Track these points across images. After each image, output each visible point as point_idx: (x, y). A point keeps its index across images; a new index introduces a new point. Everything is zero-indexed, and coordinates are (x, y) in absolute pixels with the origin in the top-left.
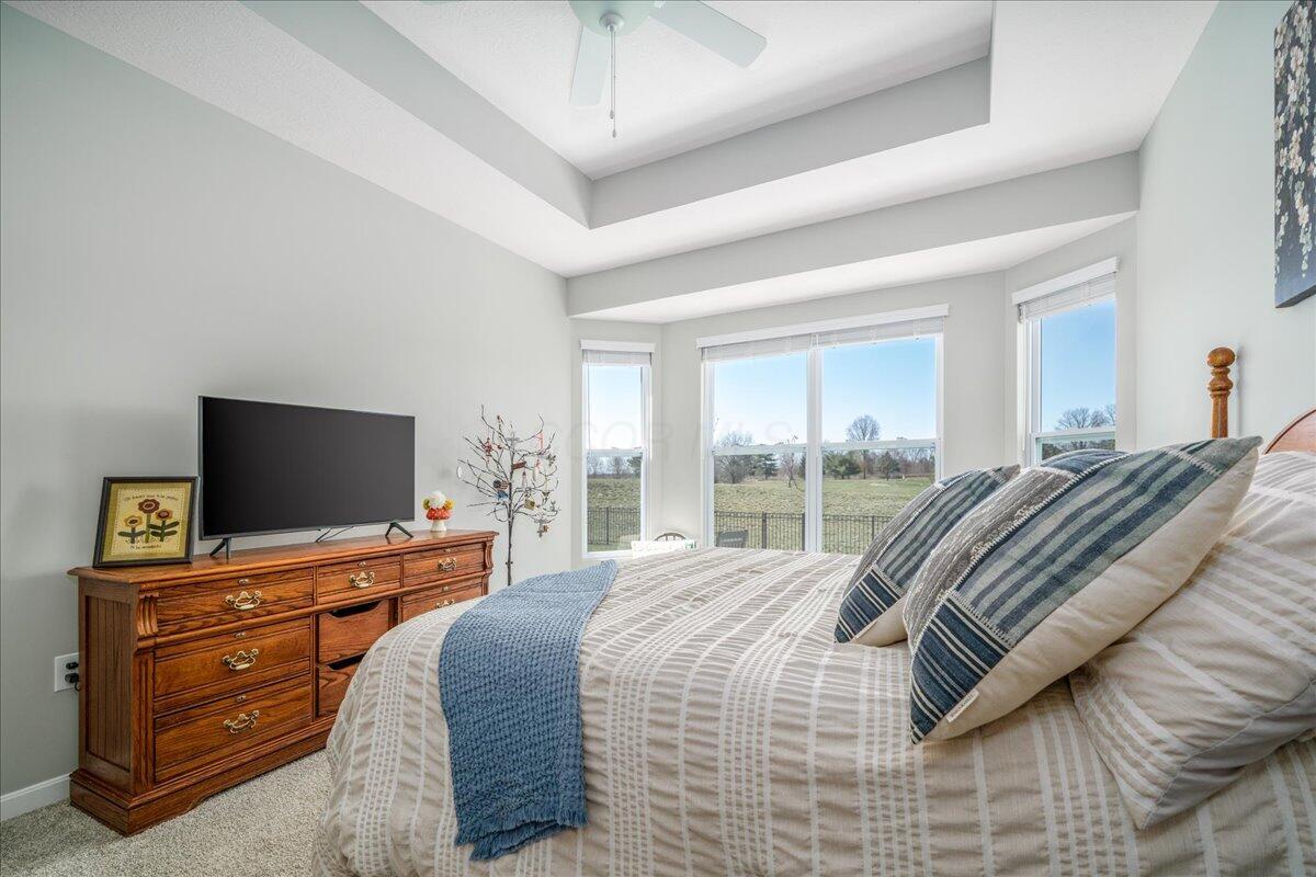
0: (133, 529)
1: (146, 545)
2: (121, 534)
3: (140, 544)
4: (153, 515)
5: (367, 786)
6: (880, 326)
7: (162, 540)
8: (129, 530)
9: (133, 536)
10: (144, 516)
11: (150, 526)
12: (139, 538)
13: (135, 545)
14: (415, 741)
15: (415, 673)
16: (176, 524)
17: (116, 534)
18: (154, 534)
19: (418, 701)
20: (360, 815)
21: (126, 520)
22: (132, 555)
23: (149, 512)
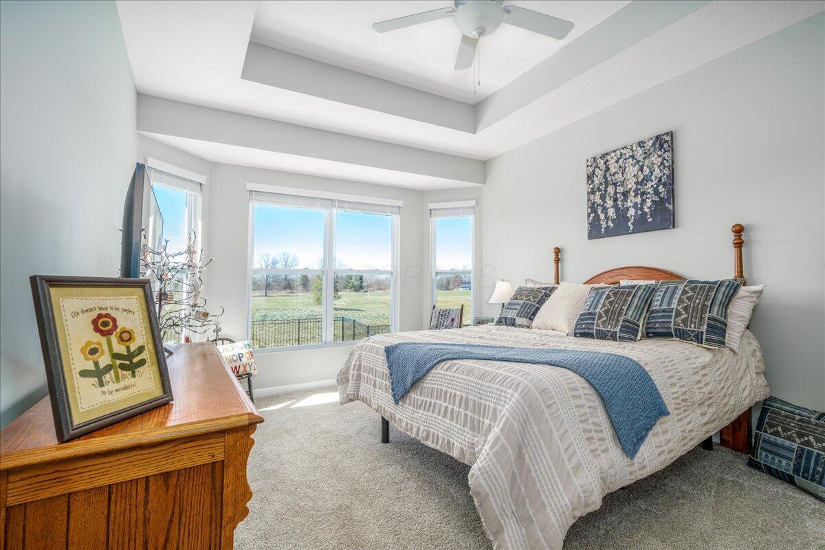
0: (96, 364)
1: (117, 386)
2: (84, 374)
3: (112, 386)
4: (114, 338)
5: (583, 462)
6: (371, 205)
7: (134, 376)
8: (90, 366)
9: (98, 374)
10: (103, 340)
11: (116, 356)
12: (107, 376)
13: (105, 389)
14: (588, 427)
15: (575, 393)
16: (141, 349)
17: (76, 376)
18: (123, 367)
19: (582, 406)
20: (590, 477)
21: (82, 350)
22: (107, 405)
23: (109, 333)
